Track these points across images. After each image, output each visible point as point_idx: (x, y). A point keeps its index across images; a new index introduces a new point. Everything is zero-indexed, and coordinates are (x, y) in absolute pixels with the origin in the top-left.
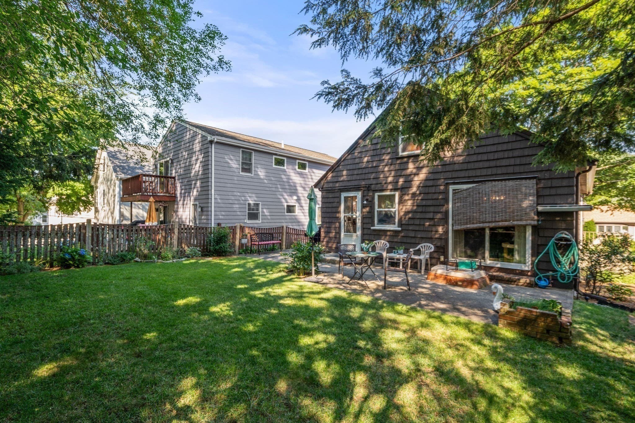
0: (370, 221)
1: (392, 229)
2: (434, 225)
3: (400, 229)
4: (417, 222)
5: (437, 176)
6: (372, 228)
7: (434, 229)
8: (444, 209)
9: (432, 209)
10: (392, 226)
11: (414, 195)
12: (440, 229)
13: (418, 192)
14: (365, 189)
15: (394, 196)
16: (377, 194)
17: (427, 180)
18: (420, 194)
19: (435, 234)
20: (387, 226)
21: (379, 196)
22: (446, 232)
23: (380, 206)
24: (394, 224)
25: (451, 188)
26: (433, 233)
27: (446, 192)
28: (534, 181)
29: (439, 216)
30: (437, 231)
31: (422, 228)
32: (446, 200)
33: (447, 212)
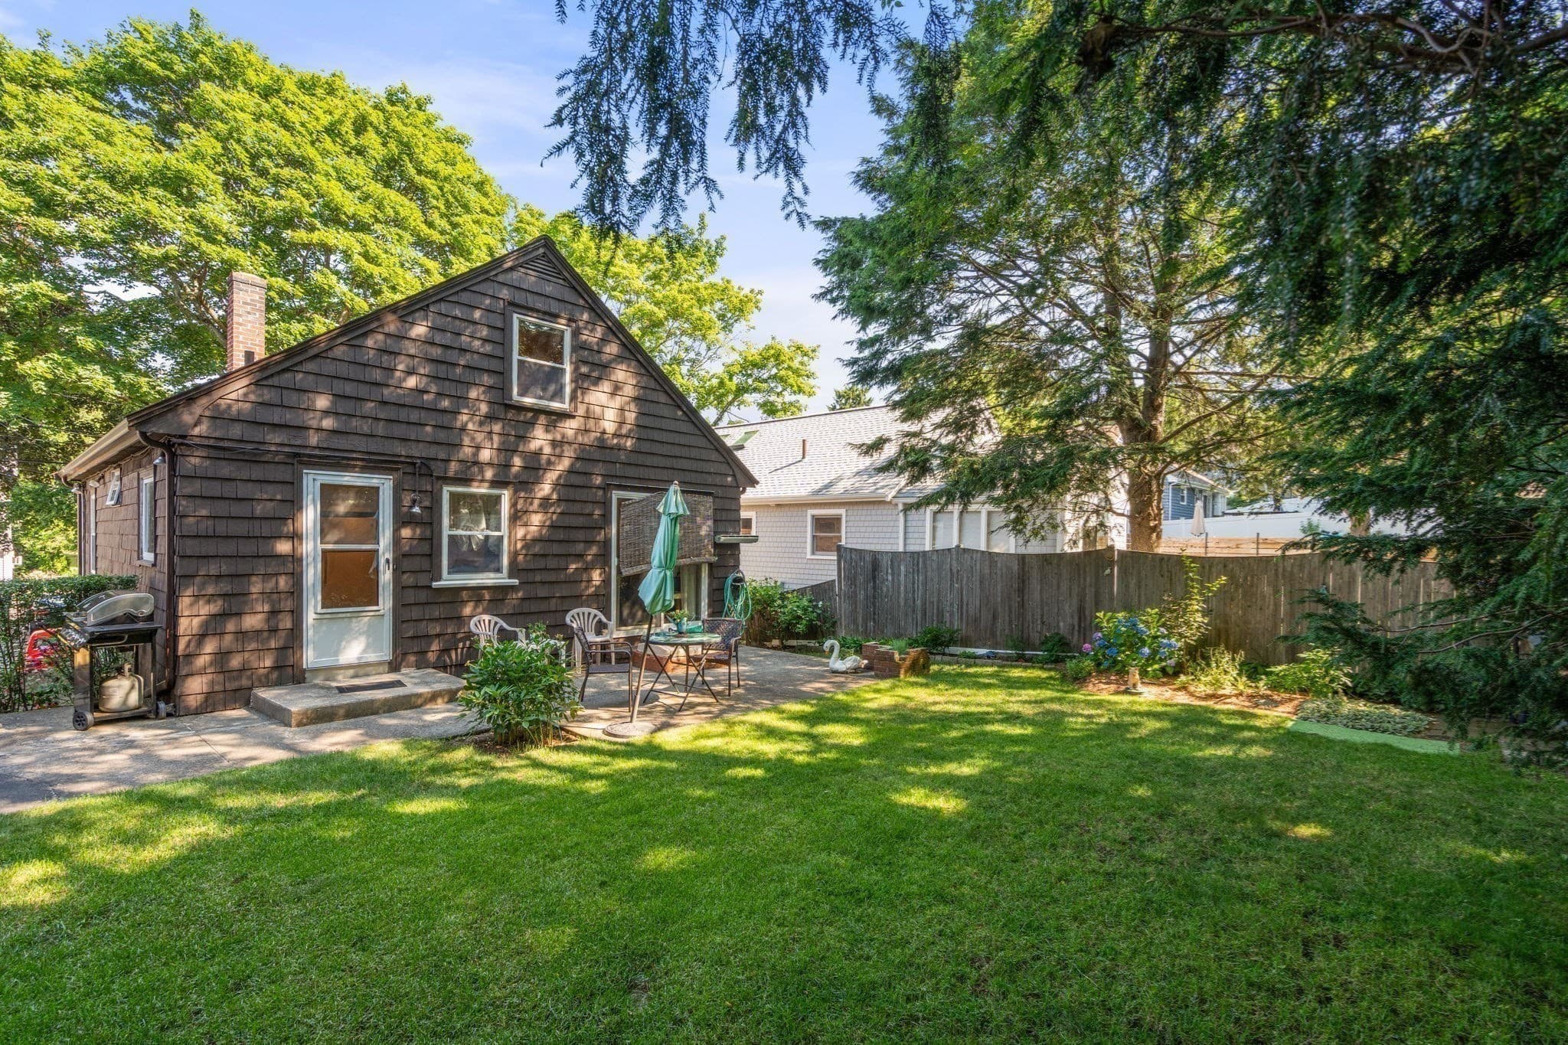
0: (426, 565)
1: (489, 582)
2: (586, 569)
3: (516, 582)
4: (552, 563)
5: (589, 467)
6: (435, 584)
7: (585, 577)
8: (601, 537)
9: (580, 535)
10: (492, 575)
11: (545, 500)
12: (596, 576)
13: (555, 496)
14: (409, 469)
15: (498, 498)
16: (447, 491)
17: (571, 471)
18: (559, 500)
19: (587, 588)
20: (480, 576)
21: (452, 495)
22: (606, 582)
23: (454, 525)
24: (498, 570)
25: (616, 495)
26: (584, 584)
27: (606, 504)
28: (711, 499)
29: (594, 550)
30: (590, 581)
31: (562, 577)
32: (606, 517)
33: (606, 543)
